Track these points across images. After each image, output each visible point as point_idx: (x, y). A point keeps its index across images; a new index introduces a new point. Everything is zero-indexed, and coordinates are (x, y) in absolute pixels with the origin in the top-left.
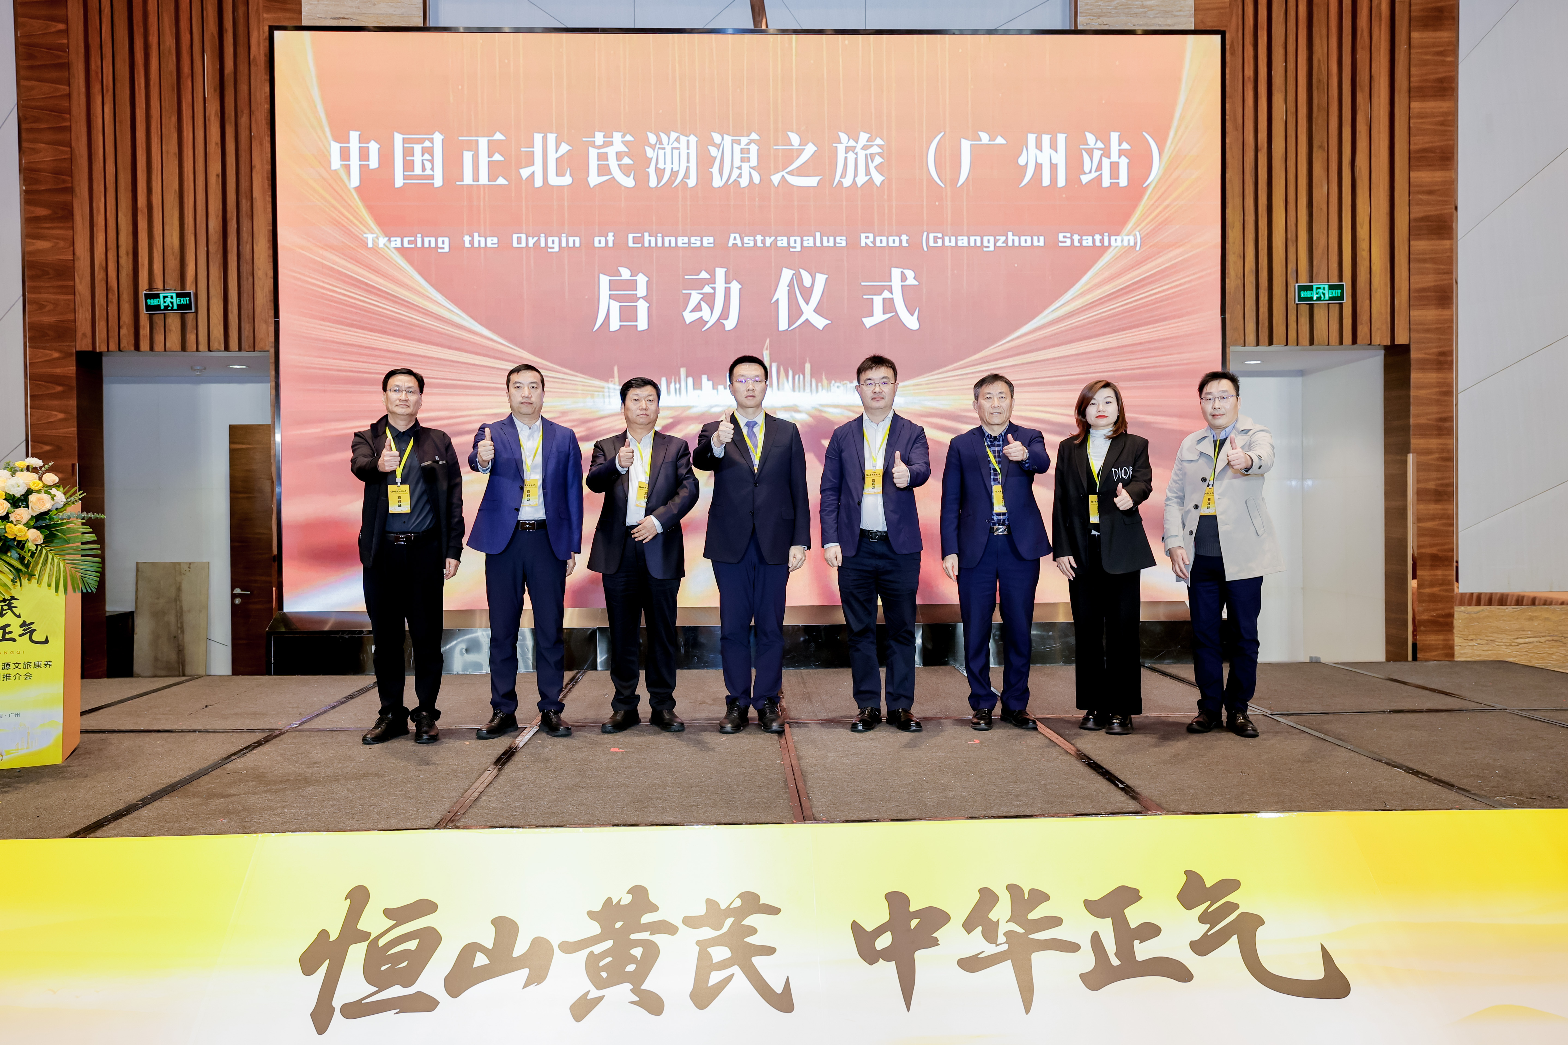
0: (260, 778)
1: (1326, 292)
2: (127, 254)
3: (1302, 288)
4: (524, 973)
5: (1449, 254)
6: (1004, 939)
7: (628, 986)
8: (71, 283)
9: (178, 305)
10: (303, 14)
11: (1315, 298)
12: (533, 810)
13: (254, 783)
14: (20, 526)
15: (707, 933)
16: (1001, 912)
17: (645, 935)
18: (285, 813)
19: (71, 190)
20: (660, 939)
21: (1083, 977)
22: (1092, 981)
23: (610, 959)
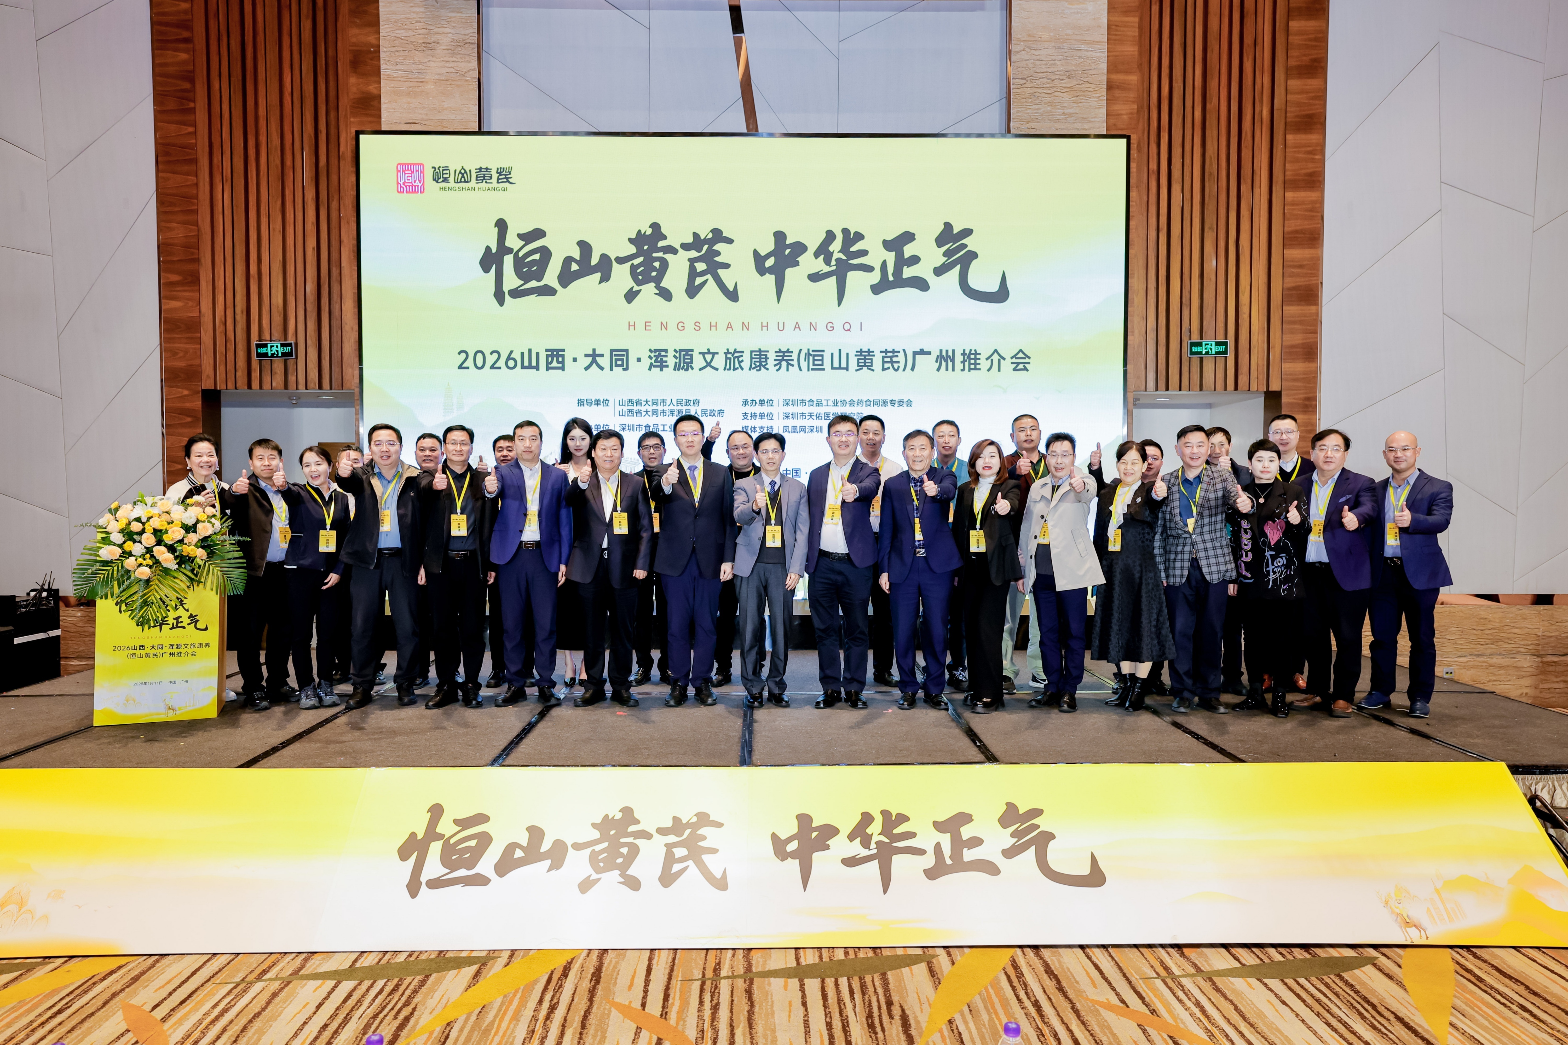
1: (1213, 347)
2: (242, 312)
3: (1193, 344)
4: (548, 863)
5: (1314, 317)
6: (875, 846)
7: (617, 872)
8: (198, 335)
9: (282, 353)
10: (382, 120)
11: (1204, 353)
12: (557, 755)
14: (192, 547)
15: (672, 839)
16: (875, 829)
17: (630, 840)
19: (197, 261)
20: (640, 842)
21: (926, 871)
22: (931, 874)
23: (606, 854)
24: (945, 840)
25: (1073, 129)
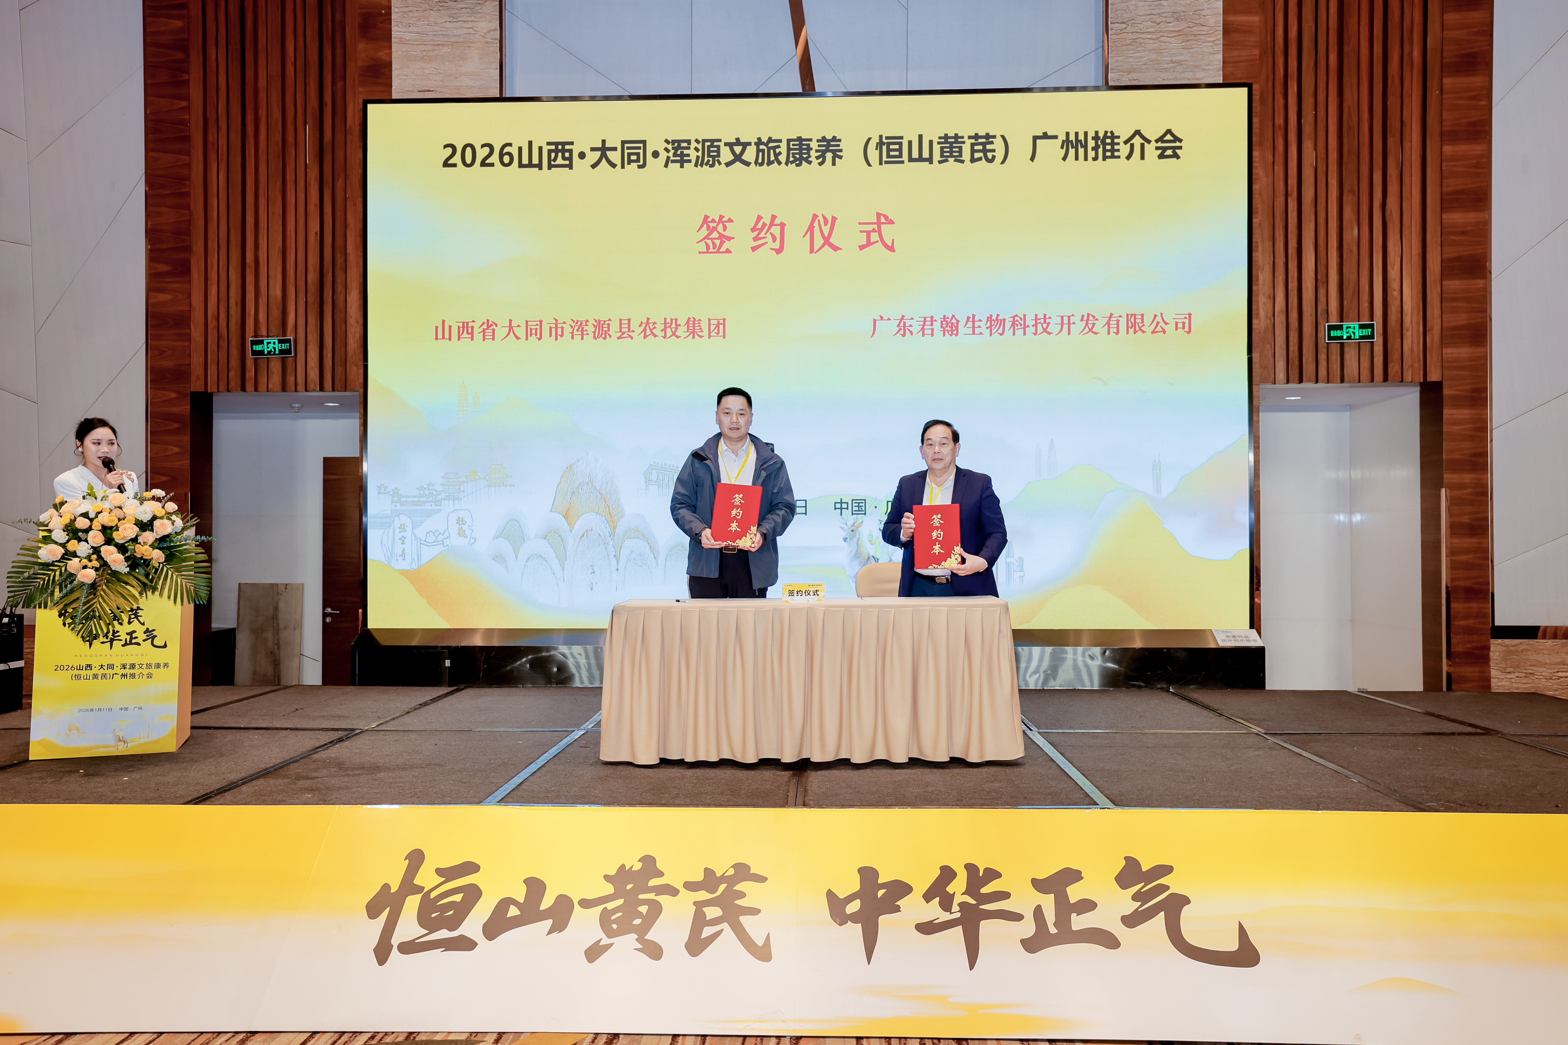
0: (340, 765)
1: (1356, 331)
2: (237, 304)
3: (1331, 328)
4: (549, 923)
5: (1482, 293)
6: (958, 909)
7: (634, 936)
8: (187, 331)
9: (279, 350)
10: (393, 87)
11: (1345, 337)
12: (566, 794)
13: (335, 769)
14: (147, 547)
15: (703, 895)
16: (958, 887)
17: (651, 896)
18: (358, 792)
19: (188, 249)
20: (663, 899)
21: (1024, 942)
22: (1031, 945)
23: (620, 914)
24: (1048, 903)
25: (1182, 79)
